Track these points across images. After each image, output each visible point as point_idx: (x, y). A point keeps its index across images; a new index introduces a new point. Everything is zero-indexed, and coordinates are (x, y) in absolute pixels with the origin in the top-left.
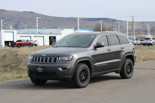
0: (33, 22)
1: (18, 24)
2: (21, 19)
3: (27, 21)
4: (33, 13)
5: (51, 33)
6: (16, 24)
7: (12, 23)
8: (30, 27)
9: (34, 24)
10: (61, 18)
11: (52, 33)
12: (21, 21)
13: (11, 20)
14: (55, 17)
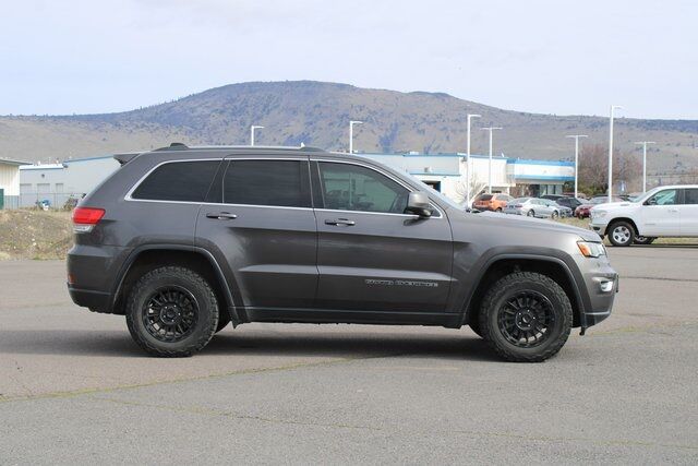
0: (445, 128)
1: (393, 136)
2: (402, 119)
3: (424, 126)
4: (446, 99)
5: (426, 169)
6: (388, 134)
7: (373, 132)
8: (434, 146)
9: (448, 137)
10: (544, 116)
11: (430, 171)
12: (404, 124)
13: (372, 122)
14: (523, 114)
